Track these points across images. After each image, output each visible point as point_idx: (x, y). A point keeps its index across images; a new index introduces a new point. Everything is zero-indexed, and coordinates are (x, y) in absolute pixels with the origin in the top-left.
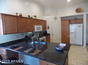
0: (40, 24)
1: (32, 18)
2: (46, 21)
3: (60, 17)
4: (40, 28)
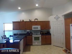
4: (38, 28)
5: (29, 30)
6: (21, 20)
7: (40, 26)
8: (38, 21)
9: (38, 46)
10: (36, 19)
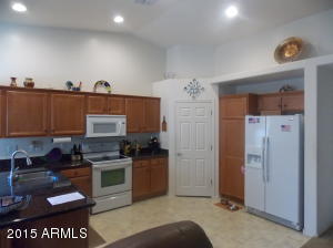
0: (120, 111)
1: (78, 89)
2: (159, 99)
3: (214, 84)
4: (114, 125)
5: (69, 139)
6: (14, 79)
7: (124, 120)
8: (109, 95)
9: (121, 211)
10: (101, 83)
